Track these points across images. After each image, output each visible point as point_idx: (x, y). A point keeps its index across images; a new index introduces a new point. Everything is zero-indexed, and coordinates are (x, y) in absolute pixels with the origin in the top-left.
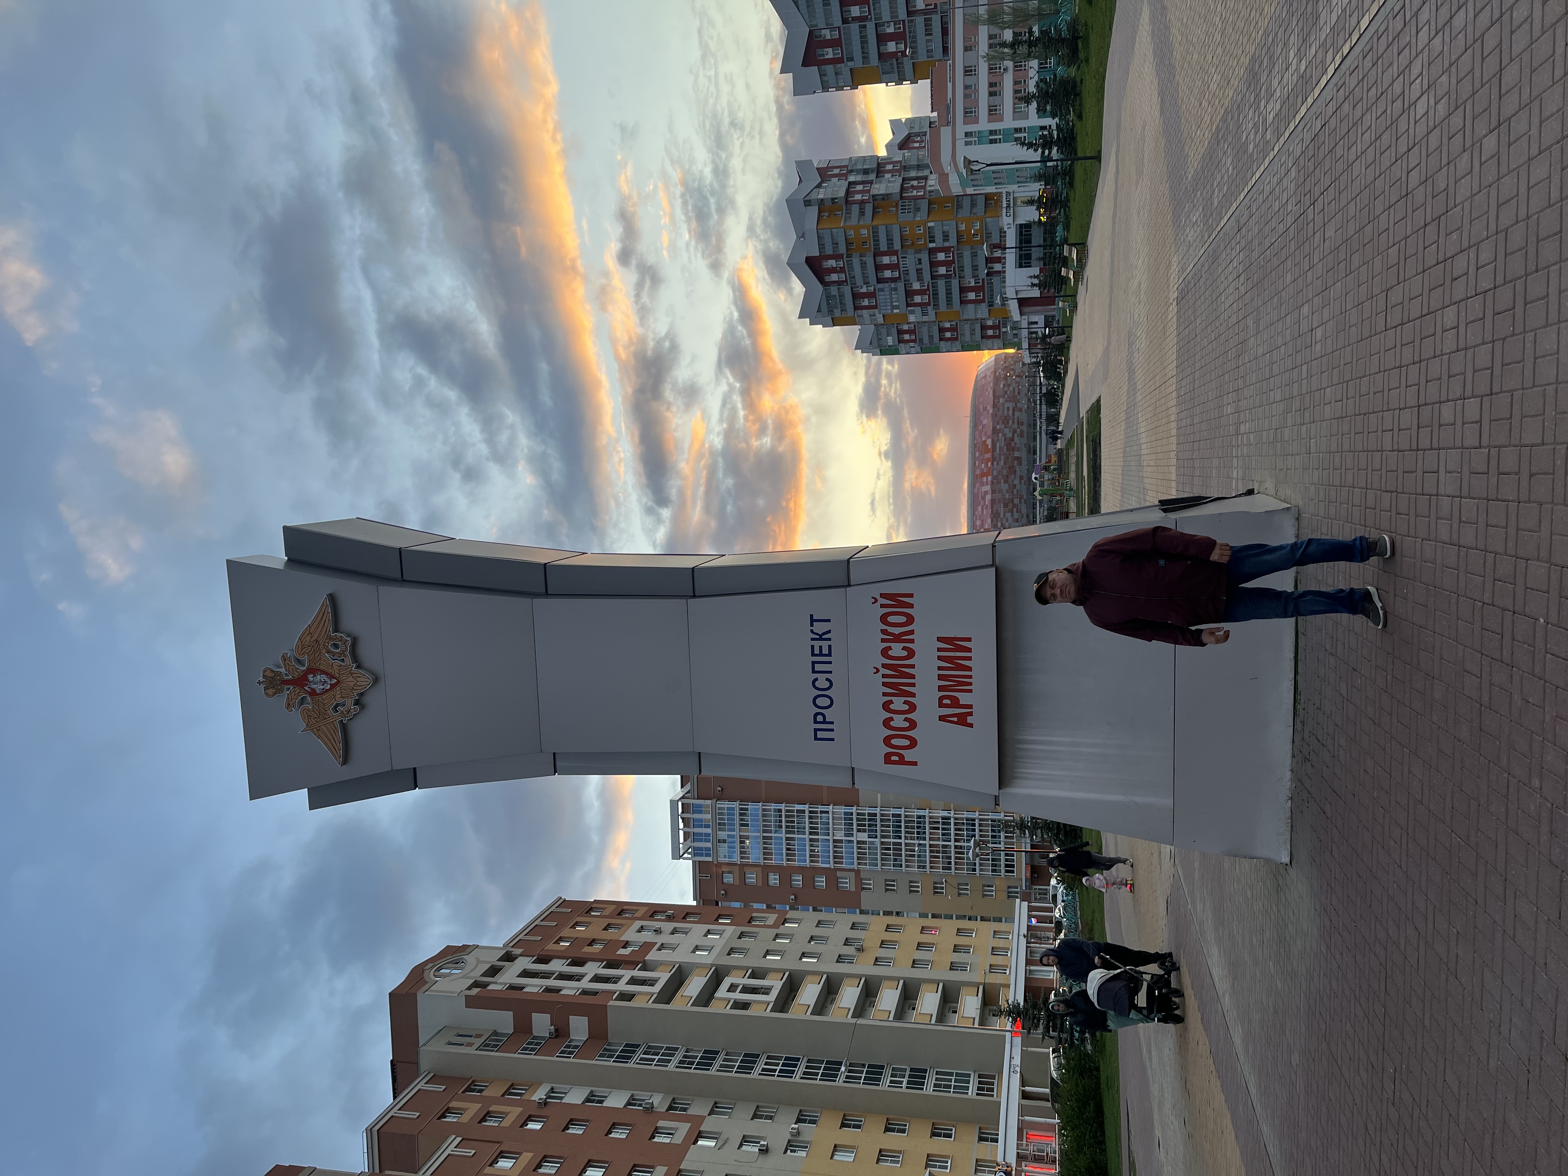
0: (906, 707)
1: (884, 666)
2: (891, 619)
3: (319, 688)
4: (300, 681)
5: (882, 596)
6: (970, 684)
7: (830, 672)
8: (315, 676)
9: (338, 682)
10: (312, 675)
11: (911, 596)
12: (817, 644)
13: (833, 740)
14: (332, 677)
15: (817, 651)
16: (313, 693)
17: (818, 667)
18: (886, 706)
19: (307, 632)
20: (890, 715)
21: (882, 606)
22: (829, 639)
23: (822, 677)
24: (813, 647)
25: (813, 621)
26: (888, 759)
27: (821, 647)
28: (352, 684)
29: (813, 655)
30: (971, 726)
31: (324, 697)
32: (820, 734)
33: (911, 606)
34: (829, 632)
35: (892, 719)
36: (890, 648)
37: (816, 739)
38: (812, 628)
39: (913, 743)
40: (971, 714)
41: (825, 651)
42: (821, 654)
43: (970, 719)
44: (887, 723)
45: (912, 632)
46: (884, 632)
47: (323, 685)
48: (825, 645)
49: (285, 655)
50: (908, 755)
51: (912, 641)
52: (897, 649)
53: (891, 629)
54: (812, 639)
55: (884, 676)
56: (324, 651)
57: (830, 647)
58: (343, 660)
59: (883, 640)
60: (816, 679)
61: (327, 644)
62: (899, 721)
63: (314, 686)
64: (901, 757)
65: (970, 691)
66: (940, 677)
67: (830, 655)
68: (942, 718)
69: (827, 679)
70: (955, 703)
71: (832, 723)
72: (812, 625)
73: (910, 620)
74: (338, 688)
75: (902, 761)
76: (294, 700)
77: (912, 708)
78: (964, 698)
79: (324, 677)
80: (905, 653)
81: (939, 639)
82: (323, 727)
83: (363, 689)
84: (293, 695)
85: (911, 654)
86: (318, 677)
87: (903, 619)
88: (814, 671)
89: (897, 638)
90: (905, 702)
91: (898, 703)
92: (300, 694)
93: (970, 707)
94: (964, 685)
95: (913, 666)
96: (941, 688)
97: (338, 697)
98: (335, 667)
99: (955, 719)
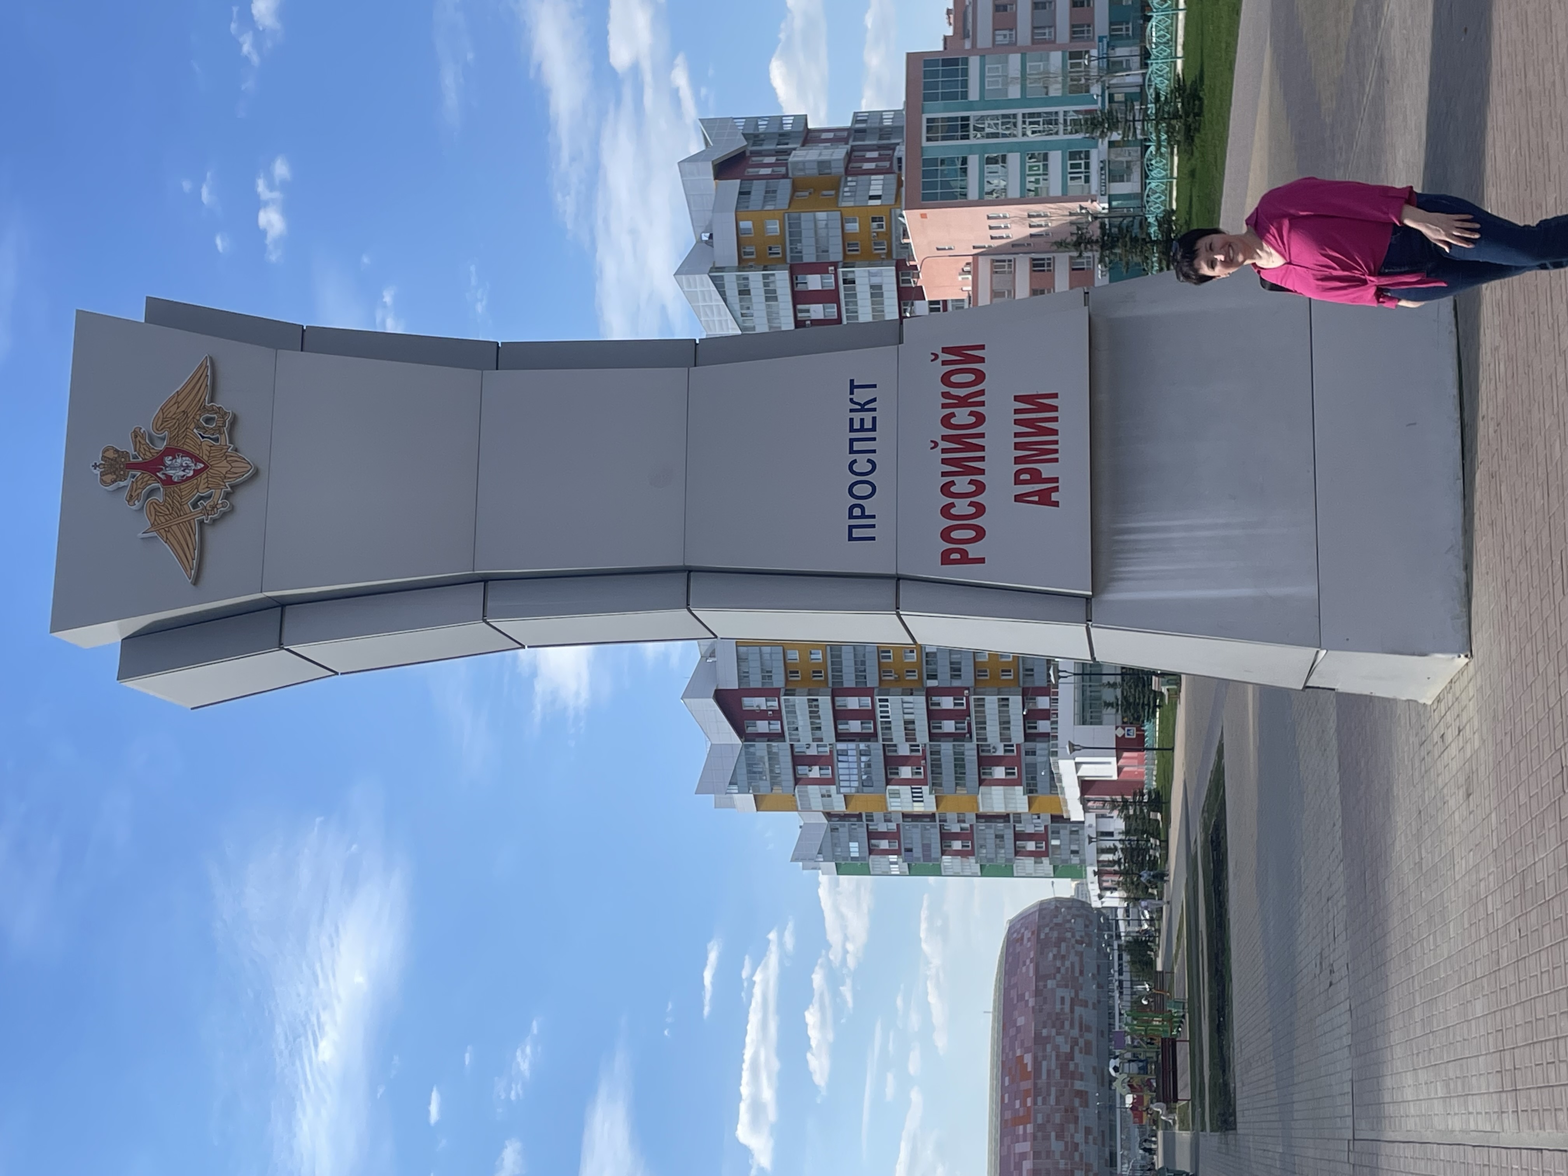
0: (973, 488)
1: (944, 438)
2: (954, 379)
3: (176, 474)
4: (153, 466)
5: (945, 350)
6: (1056, 451)
7: (874, 451)
8: (174, 458)
9: (206, 467)
10: (170, 458)
11: (982, 347)
12: (857, 416)
13: (873, 539)
14: (196, 459)
15: (857, 426)
16: (168, 481)
17: (857, 446)
18: (946, 489)
19: (174, 401)
20: (951, 500)
21: (944, 363)
22: (874, 410)
23: (862, 459)
24: (851, 420)
25: (853, 387)
26: (946, 559)
27: (862, 420)
28: (224, 471)
29: (852, 430)
30: (1056, 504)
31: (182, 487)
32: (856, 533)
33: (982, 360)
34: (874, 400)
35: (952, 505)
36: (953, 415)
37: (851, 538)
38: (851, 396)
39: (980, 533)
40: (1056, 489)
41: (868, 425)
42: (862, 429)
43: (1054, 497)
44: (946, 511)
45: (982, 393)
46: (945, 395)
47: (184, 471)
48: (868, 417)
49: (137, 430)
50: (973, 550)
51: (982, 404)
52: (962, 416)
53: (954, 391)
54: (851, 411)
55: (944, 451)
56: (193, 425)
57: (874, 419)
58: (217, 440)
59: (944, 406)
60: (855, 461)
61: (198, 417)
62: (962, 507)
63: (171, 472)
64: (964, 553)
65: (1056, 460)
66: (1018, 447)
67: (874, 429)
68: (1018, 498)
69: (869, 461)
70: (1036, 476)
71: (873, 517)
72: (852, 393)
73: (980, 376)
74: (205, 476)
75: (965, 559)
76: (140, 491)
77: (980, 488)
78: (1047, 470)
79: (187, 461)
80: (973, 420)
81: (1017, 398)
82: (175, 528)
83: (239, 477)
84: (139, 483)
85: (980, 419)
86: (179, 461)
87: (971, 377)
88: (852, 451)
89: (963, 402)
90: (971, 482)
91: (962, 484)
92: (149, 482)
93: (1056, 480)
94: (1049, 454)
95: (982, 435)
96: (1018, 460)
97: (202, 486)
98: (205, 447)
99: (1036, 499)
